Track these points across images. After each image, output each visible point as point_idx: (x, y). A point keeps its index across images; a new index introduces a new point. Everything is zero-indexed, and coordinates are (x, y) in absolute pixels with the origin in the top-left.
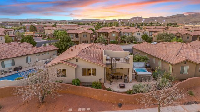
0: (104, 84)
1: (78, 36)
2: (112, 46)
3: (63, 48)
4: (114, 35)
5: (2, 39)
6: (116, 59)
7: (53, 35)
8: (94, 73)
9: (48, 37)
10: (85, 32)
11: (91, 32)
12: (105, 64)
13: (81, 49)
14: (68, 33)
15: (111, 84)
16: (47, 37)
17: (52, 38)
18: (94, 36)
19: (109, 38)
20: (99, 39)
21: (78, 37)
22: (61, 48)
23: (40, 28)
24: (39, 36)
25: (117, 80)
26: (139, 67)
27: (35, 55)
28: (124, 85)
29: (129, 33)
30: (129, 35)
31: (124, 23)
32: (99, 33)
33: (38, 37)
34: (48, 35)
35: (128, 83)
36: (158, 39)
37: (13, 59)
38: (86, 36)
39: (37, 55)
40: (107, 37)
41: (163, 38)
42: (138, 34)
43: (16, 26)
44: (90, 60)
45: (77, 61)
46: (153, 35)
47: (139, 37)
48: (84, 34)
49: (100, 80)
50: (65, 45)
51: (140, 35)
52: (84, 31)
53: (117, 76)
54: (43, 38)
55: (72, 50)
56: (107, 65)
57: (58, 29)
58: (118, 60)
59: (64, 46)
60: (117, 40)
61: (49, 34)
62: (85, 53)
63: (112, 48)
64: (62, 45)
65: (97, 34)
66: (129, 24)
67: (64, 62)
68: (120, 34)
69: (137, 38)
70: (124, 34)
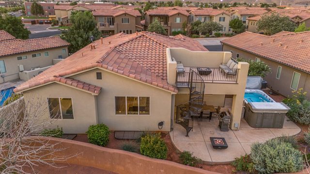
0: (171, 134)
1: (113, 21)
2: (182, 39)
3: (80, 43)
4: (178, 20)
6: (200, 72)
7: (69, 21)
8: (145, 105)
9: (62, 23)
10: (125, 14)
11: (137, 14)
12: (173, 86)
13: (112, 46)
14: (95, 16)
15: (187, 136)
16: (60, 24)
17: (67, 25)
18: (143, 22)
19: (169, 25)
20: (152, 27)
21: (113, 25)
22: (74, 43)
23: (49, 8)
24: (46, 21)
25: (202, 123)
26: (249, 89)
27: (16, 58)
28: (223, 139)
29: (205, 16)
30: (205, 20)
31: (191, 2)
32: (151, 16)
33: (44, 25)
34: (61, 20)
35: (231, 132)
36: (260, 27)
38: (128, 22)
39: (20, 58)
40: (166, 23)
41: (272, 25)
42: (222, 19)
43: (12, 7)
44: (134, 76)
45: (99, 76)
46: (249, 20)
47: (226, 24)
48: (124, 17)
49: (161, 124)
50: (82, 37)
51: (224, 21)
52: (124, 12)
53: (202, 112)
54: (52, 26)
55: (93, 48)
56: (178, 89)
57: (78, 8)
58: (206, 73)
59: (80, 39)
60: (186, 29)
61: (63, 19)
62: (122, 56)
63: (183, 43)
64: (76, 35)
65: (148, 18)
66: (200, 4)
67: (65, 80)
68: (189, 18)
69: (221, 26)
70: (197, 19)
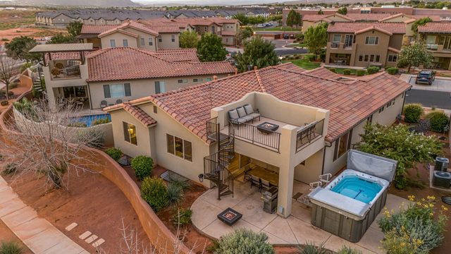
0: (209, 191)
5: (173, 40)
10: (374, 31)
15: (219, 199)
21: (350, 46)
27: (176, 80)
37: (127, 83)
39: (180, 81)
45: (157, 112)
48: (370, 35)
49: (201, 176)
52: (372, 28)
53: (261, 182)
